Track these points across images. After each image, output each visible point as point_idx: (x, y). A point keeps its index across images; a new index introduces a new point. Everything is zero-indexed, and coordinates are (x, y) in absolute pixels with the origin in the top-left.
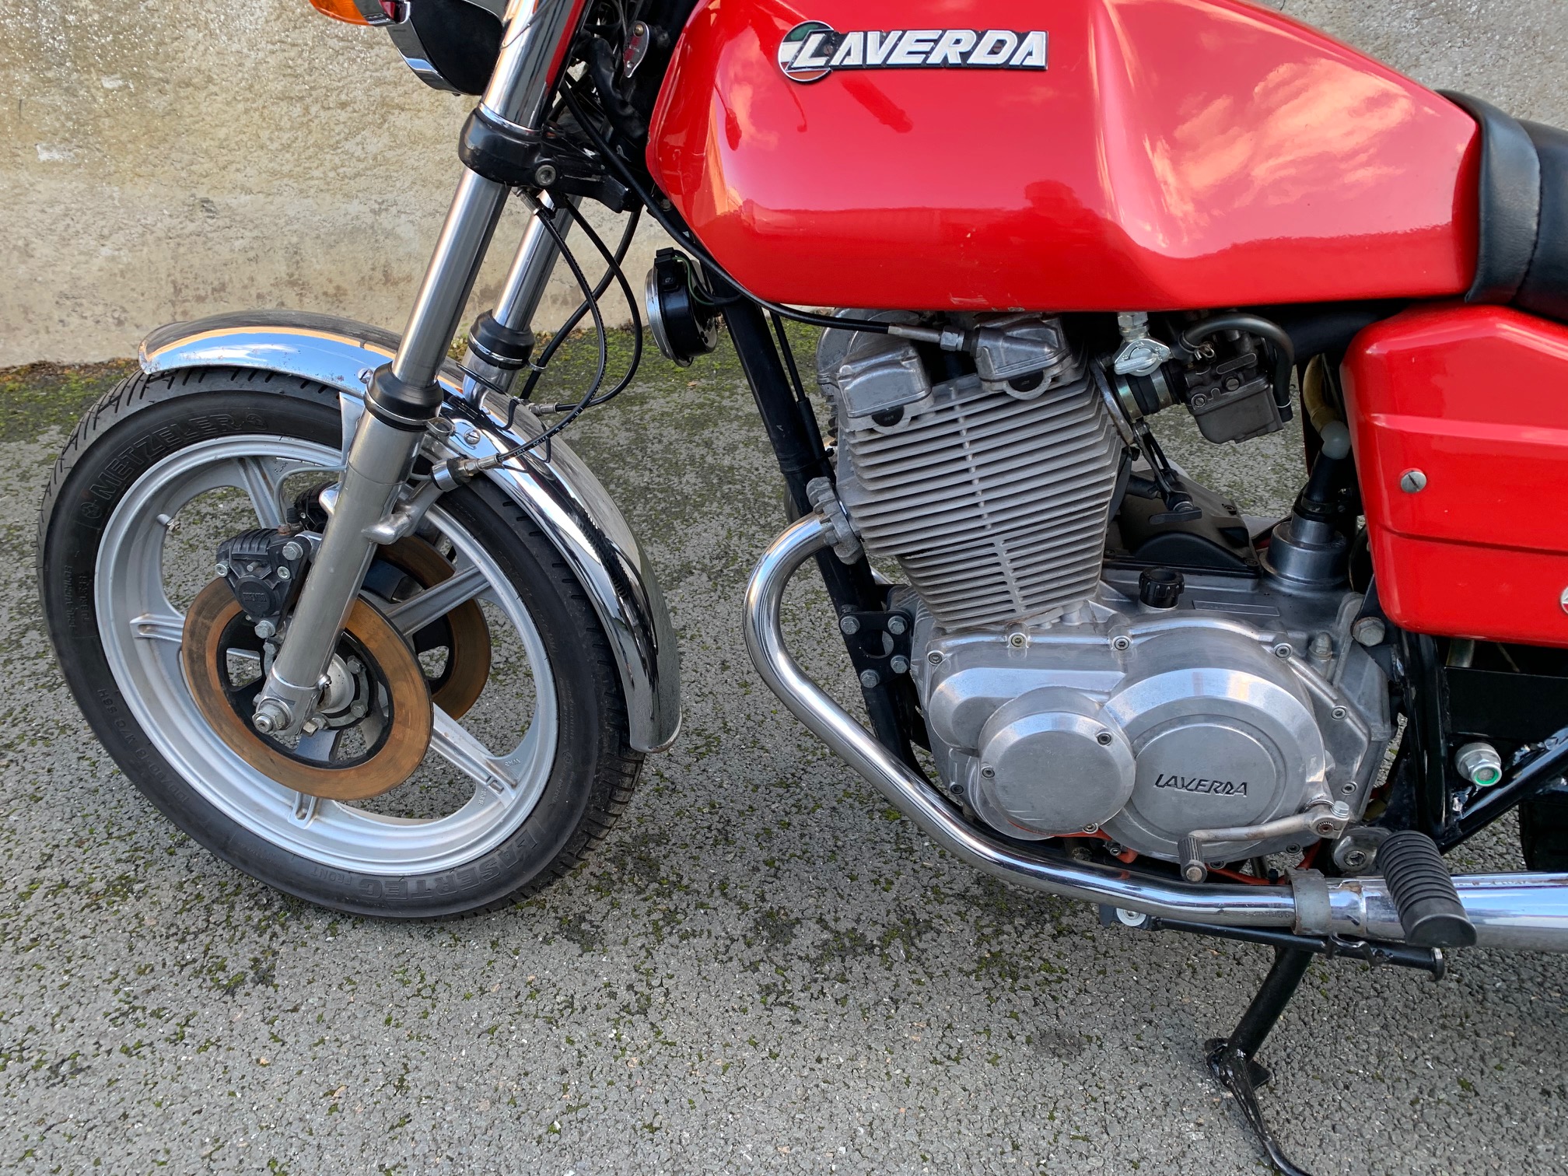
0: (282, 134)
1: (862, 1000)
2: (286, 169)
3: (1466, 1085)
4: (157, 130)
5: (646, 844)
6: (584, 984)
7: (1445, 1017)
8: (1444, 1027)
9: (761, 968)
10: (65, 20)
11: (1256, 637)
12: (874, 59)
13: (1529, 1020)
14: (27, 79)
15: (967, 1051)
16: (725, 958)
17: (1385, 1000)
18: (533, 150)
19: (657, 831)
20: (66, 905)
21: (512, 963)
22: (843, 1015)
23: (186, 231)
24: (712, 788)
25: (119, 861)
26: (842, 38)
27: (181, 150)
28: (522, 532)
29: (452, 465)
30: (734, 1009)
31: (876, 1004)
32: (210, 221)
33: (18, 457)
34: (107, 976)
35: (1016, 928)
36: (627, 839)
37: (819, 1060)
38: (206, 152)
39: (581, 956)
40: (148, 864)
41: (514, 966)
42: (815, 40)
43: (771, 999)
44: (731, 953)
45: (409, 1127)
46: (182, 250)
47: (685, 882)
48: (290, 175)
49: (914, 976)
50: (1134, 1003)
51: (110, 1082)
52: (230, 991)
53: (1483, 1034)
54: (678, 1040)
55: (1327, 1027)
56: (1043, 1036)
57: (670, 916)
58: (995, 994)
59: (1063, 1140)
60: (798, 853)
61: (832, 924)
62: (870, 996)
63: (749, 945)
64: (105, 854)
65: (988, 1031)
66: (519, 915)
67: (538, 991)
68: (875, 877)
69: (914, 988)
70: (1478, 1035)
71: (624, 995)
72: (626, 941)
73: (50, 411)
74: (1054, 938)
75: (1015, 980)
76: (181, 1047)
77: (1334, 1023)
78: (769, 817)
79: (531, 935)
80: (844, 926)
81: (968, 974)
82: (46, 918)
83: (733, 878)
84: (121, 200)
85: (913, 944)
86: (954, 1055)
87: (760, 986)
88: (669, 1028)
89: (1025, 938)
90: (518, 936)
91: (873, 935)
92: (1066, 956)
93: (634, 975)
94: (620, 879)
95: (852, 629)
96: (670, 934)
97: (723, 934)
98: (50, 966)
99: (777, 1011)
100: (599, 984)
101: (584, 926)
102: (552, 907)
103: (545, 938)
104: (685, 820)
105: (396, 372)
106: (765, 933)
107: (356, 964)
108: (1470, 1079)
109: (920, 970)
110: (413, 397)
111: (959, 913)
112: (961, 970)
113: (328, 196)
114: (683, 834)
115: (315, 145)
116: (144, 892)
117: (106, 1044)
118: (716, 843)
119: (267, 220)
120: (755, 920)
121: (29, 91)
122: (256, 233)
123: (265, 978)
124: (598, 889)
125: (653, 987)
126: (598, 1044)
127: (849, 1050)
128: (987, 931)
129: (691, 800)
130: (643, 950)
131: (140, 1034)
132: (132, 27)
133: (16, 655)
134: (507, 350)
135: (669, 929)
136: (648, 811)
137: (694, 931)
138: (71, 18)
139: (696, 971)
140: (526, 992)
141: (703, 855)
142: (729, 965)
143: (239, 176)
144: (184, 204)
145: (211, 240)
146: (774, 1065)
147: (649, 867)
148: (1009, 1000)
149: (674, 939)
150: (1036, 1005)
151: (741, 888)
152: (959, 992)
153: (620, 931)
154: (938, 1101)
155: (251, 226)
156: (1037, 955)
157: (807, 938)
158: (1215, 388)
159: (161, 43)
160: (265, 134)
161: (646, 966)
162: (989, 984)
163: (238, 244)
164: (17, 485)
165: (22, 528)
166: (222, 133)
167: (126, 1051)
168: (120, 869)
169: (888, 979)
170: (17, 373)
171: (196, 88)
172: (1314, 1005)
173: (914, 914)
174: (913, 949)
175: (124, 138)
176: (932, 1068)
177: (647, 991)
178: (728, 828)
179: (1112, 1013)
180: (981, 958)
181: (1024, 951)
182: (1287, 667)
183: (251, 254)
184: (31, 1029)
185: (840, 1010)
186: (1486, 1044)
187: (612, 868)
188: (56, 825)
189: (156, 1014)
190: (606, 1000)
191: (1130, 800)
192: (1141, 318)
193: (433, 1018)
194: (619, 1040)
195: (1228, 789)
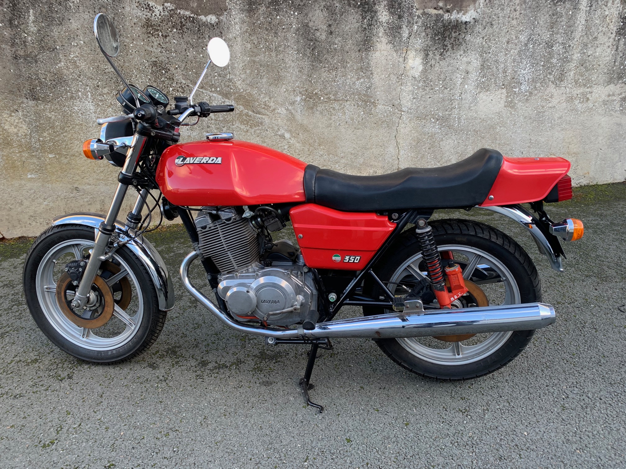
0: (101, 168)
1: (221, 377)
2: (101, 178)
4: (64, 168)
5: (175, 348)
6: (152, 376)
7: (364, 375)
8: (363, 377)
9: (197, 372)
10: (39, 139)
11: (284, 271)
12: (191, 162)
13: (384, 375)
14: (27, 155)
15: (244, 386)
17: (351, 372)
18: (132, 179)
19: (179, 345)
20: (20, 365)
21: (134, 373)
23: (70, 197)
24: (196, 336)
25: (35, 356)
26: (186, 158)
27: (71, 174)
28: (134, 258)
29: (118, 243)
30: (188, 380)
31: (224, 378)
32: (78, 193)
33: (13, 262)
34: (30, 378)
36: (170, 347)
37: (206, 388)
38: (78, 174)
39: (152, 371)
40: (42, 356)
42: (182, 159)
43: (198, 377)
44: (191, 369)
45: (102, 404)
46: (68, 202)
47: (183, 355)
48: (102, 180)
49: (236, 372)
50: (289, 375)
51: (29, 398)
52: (61, 380)
53: (372, 378)
54: (172, 386)
56: (263, 382)
57: (177, 362)
58: (255, 375)
59: (260, 401)
60: (215, 349)
61: (219, 363)
62: (223, 376)
64: (32, 354)
65: (250, 382)
67: (140, 378)
68: (234, 353)
69: (235, 374)
70: (370, 378)
71: (161, 378)
72: (165, 367)
73: (24, 250)
74: (274, 363)
75: (261, 372)
76: (47, 391)
77: (336, 377)
78: (210, 341)
79: (140, 367)
80: (221, 363)
81: (250, 371)
82: (15, 368)
83: (196, 354)
84: (51, 188)
85: (238, 366)
86: (240, 386)
87: (196, 375)
88: (171, 384)
89: (267, 363)
90: (137, 367)
91: (228, 365)
92: (276, 367)
93: (165, 374)
94: (166, 355)
95: (210, 278)
97: (190, 365)
98: (16, 377)
99: (199, 380)
100: (156, 376)
101: (155, 365)
102: (147, 361)
103: (144, 367)
104: (187, 343)
105: (105, 223)
106: (201, 365)
107: (94, 374)
108: (364, 386)
109: (238, 371)
110: (109, 228)
111: (252, 359)
112: (248, 370)
113: (113, 185)
114: (186, 346)
115: (110, 171)
116: (41, 362)
117: (28, 391)
118: (194, 347)
119: (95, 193)
120: (199, 362)
121: (27, 158)
122: (91, 196)
123: (70, 377)
124: (160, 357)
125: (169, 376)
126: (152, 387)
127: (214, 386)
128: (258, 362)
129: (190, 339)
130: (169, 369)
131: (37, 389)
132: (59, 141)
133: (10, 311)
134: (135, 219)
135: (176, 365)
136: (177, 341)
137: (183, 365)
138: (41, 139)
139: (181, 373)
140: (136, 378)
141: (190, 350)
142: (190, 371)
143: (87, 180)
144: (70, 189)
145: (78, 199)
146: (195, 390)
147: (174, 353)
148: (258, 376)
149: (177, 367)
150: (264, 376)
151: (198, 356)
152: (246, 375)
153: (163, 366)
154: (233, 395)
155: (90, 194)
156: (269, 366)
157: (210, 366)
158: (268, 221)
159: (67, 145)
160: (96, 169)
161: (168, 372)
162: (254, 373)
163: (86, 200)
164: (13, 270)
165: (14, 281)
166: (83, 169)
167: (34, 393)
168: (35, 357)
169: (229, 373)
170: (15, 239)
171: (76, 156)
173: (241, 360)
175: (54, 171)
176: (234, 389)
177: (167, 377)
178: (198, 344)
179: (282, 377)
180: (254, 368)
181: (266, 366)
182: (290, 278)
183: (90, 203)
184: (10, 389)
185: (215, 379)
186: (371, 380)
187: (165, 353)
188: (19, 349)
189: (42, 385)
190: (156, 379)
191: (257, 306)
192: (247, 207)
193: (112, 383)
194: (157, 386)
195: (275, 302)
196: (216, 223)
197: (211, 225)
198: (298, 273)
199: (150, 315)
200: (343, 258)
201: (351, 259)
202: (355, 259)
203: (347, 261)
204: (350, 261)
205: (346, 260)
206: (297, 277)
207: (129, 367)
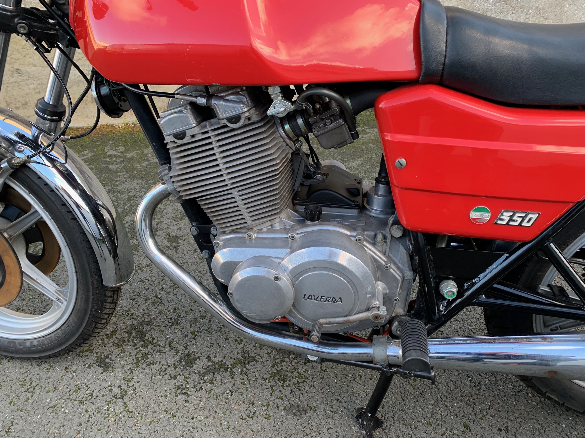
1: (218, 392)
3: (466, 427)
5: (142, 325)
6: (100, 386)
7: (462, 396)
8: (461, 401)
9: (178, 378)
13: (497, 398)
15: (257, 414)
16: (163, 374)
17: (439, 389)
19: (149, 320)
21: (71, 376)
22: (208, 398)
23: (10, 81)
24: (177, 302)
28: (47, 191)
29: (9, 162)
30: (162, 396)
31: (223, 393)
32: (20, 77)
35: (290, 359)
36: (136, 323)
37: (193, 418)
39: (102, 373)
41: (72, 378)
43: (178, 392)
44: (167, 371)
46: (9, 89)
47: (155, 341)
49: (243, 381)
50: (333, 391)
53: (477, 404)
54: (134, 410)
55: (412, 402)
56: (291, 406)
57: (145, 356)
58: (275, 388)
60: (206, 329)
61: (213, 359)
62: (222, 389)
63: (175, 368)
65: (268, 404)
66: (81, 355)
67: (79, 389)
68: (236, 338)
69: (241, 386)
70: (475, 404)
71: (116, 390)
72: (123, 367)
75: (285, 382)
77: (415, 400)
78: (198, 313)
79: (84, 364)
80: (217, 360)
81: (265, 380)
83: (176, 340)
85: (245, 367)
86: (251, 415)
87: (175, 385)
88: (131, 405)
89: (293, 364)
90: (78, 364)
91: (229, 364)
92: (308, 371)
93: (123, 381)
94: (128, 341)
95: (195, 233)
96: (143, 363)
97: (166, 363)
99: (180, 396)
100: (107, 385)
101: (107, 360)
102: (96, 352)
103: (89, 366)
104: (162, 315)
106: (183, 363)
108: (468, 424)
109: (245, 378)
111: (267, 353)
112: (263, 378)
114: (159, 321)
118: (173, 324)
119: (43, 77)
120: (180, 357)
122: (39, 82)
124: (117, 344)
125: (130, 387)
126: (99, 412)
127: (207, 414)
128: (277, 361)
129: (166, 307)
130: (130, 371)
134: (53, 114)
135: (143, 361)
136: (147, 311)
137: (154, 362)
139: (149, 380)
140: (74, 389)
141: (166, 330)
142: (165, 376)
143: (31, 60)
144: (9, 70)
145: (20, 85)
146: (172, 420)
147: (141, 334)
148: (280, 391)
149: (144, 366)
150: (291, 392)
151: (178, 344)
152: (260, 388)
153: (122, 362)
154: (240, 436)
155: (36, 79)
156: (297, 371)
157: (200, 365)
158: (321, 124)
161: (129, 377)
162: (273, 384)
163: (32, 86)
169: (231, 382)
172: (408, 392)
173: (248, 354)
174: (245, 369)
176: (240, 421)
177: (126, 388)
178: (179, 318)
179: (322, 396)
180: (272, 372)
181: (291, 369)
182: (362, 247)
183: (37, 90)
185: (207, 396)
186: (478, 408)
187: (125, 335)
190: (107, 392)
191: (294, 305)
192: (278, 90)
193: (30, 401)
194: (108, 410)
195: (334, 300)
196: (205, 126)
197: (196, 130)
198: (375, 235)
199: (88, 291)
200: (495, 216)
201: (515, 218)
202: (523, 219)
203: (505, 222)
204: (511, 223)
205: (504, 220)
206: (374, 244)
207: (65, 363)
